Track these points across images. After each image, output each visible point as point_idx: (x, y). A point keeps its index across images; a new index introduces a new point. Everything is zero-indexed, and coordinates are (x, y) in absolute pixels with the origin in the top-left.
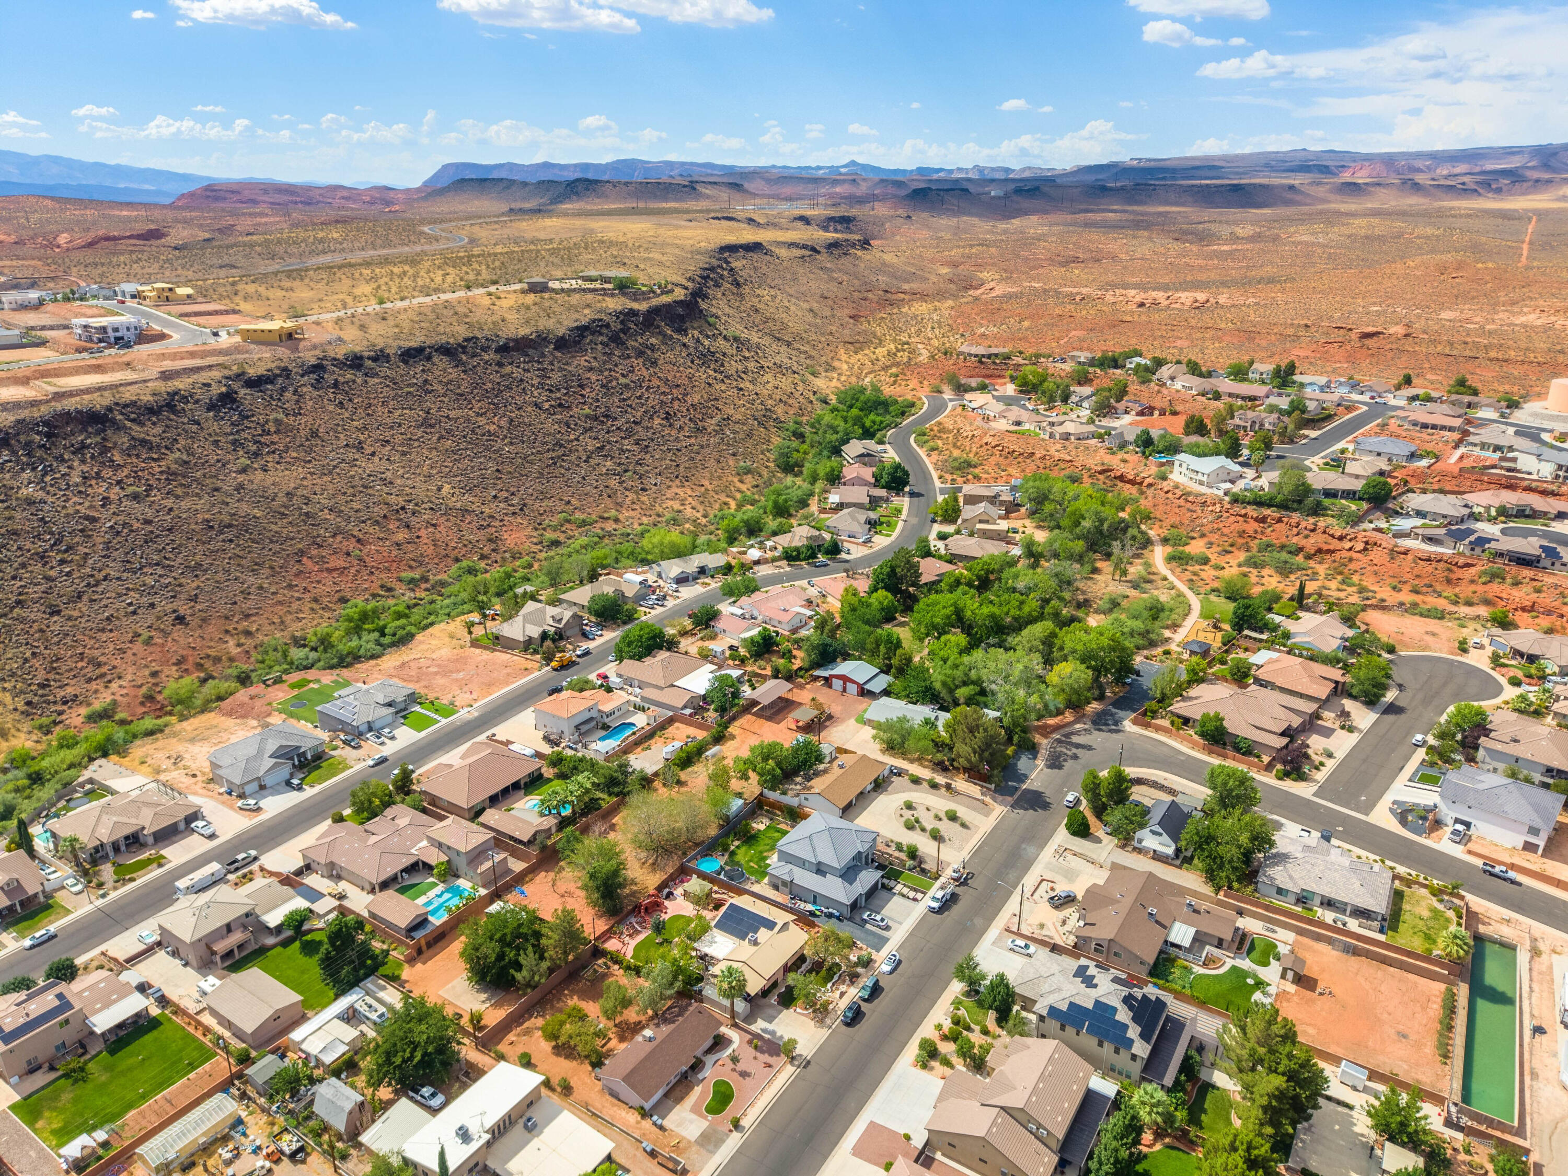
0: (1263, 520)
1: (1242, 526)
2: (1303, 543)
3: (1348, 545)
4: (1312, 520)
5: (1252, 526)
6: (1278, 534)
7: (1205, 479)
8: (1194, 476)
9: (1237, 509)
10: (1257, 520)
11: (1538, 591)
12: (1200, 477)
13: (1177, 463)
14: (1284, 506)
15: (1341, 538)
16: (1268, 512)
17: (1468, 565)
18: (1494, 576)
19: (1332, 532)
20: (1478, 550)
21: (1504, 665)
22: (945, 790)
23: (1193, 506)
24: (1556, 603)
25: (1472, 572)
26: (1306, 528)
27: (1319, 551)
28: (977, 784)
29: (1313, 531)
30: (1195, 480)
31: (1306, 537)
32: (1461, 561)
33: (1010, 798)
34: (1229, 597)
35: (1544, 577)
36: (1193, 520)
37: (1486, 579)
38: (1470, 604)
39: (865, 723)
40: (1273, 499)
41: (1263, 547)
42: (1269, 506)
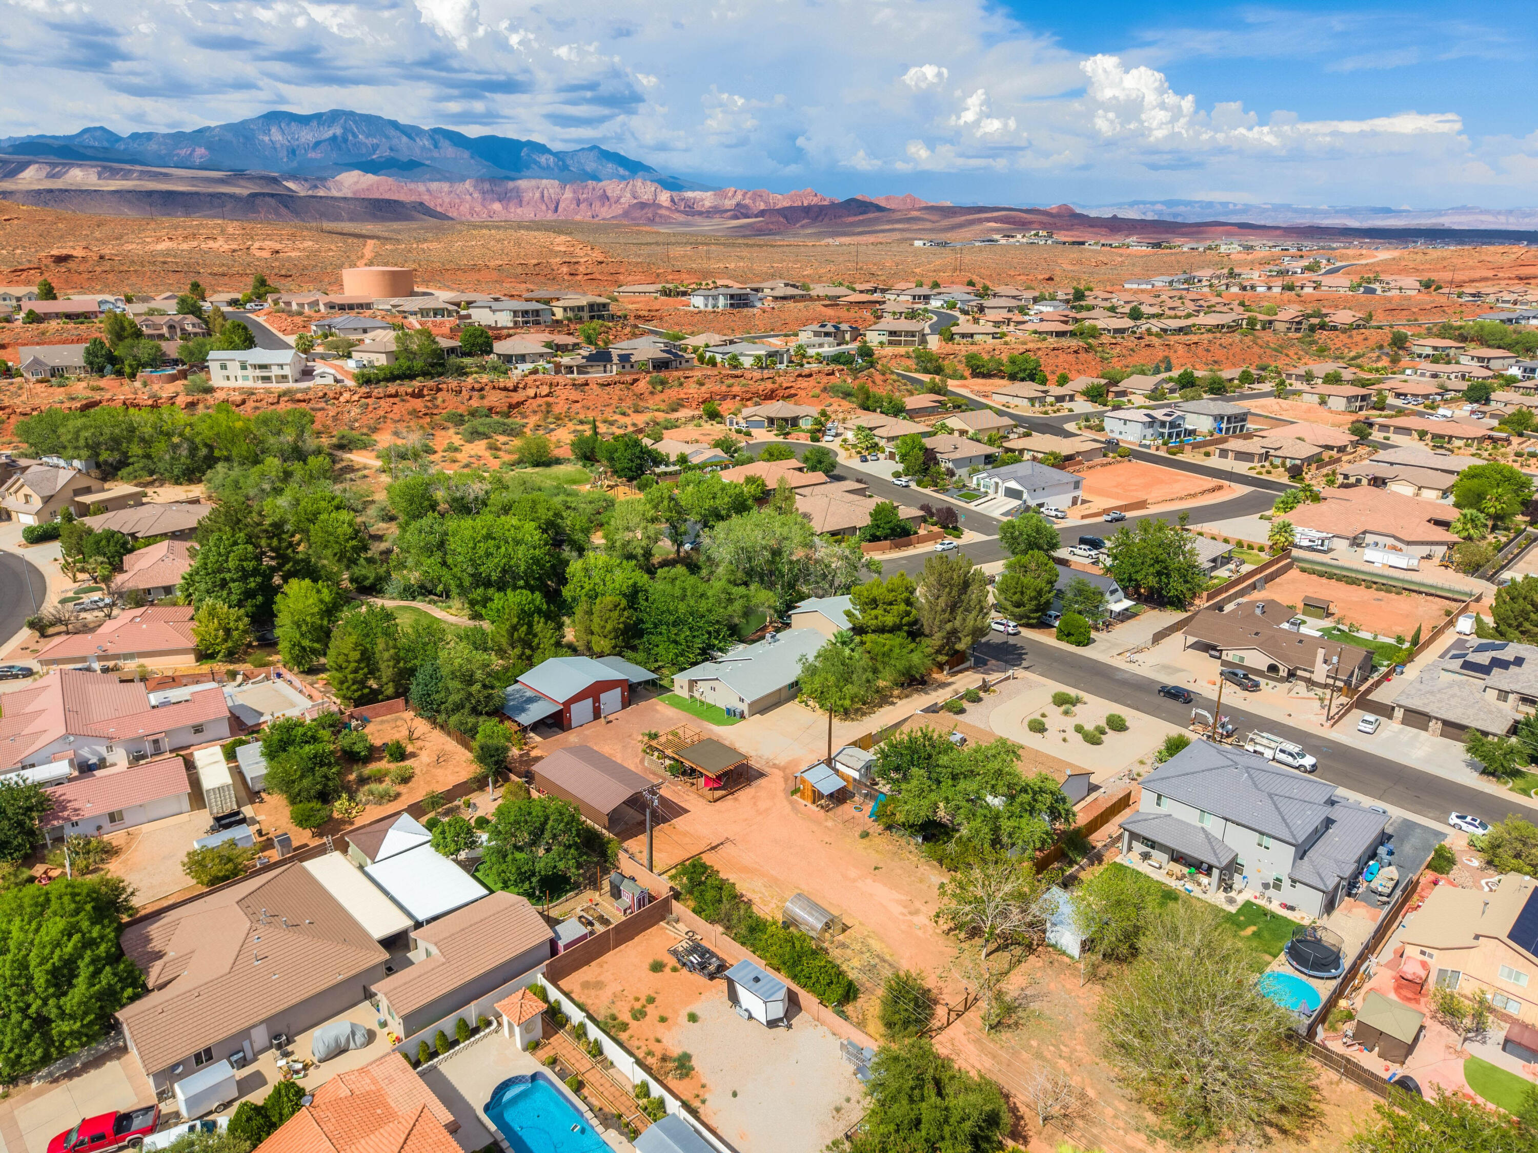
0: (418, 395)
1: (400, 409)
2: (486, 403)
3: (531, 392)
4: (470, 380)
5: (418, 404)
6: (448, 402)
7: (287, 371)
8: (258, 373)
9: (378, 391)
10: (413, 395)
11: (701, 384)
12: (275, 371)
13: (214, 367)
14: (425, 374)
15: (515, 389)
16: (417, 383)
17: (635, 381)
18: (663, 383)
19: (502, 385)
20: (628, 366)
21: (788, 433)
22: (982, 694)
23: (313, 404)
24: (724, 388)
25: (643, 385)
26: (473, 389)
27: (511, 407)
28: (960, 672)
29: (482, 389)
30: (267, 379)
31: (482, 397)
32: (629, 378)
33: (993, 662)
34: (537, 464)
35: (690, 373)
36: (335, 418)
37: (659, 388)
38: (675, 410)
39: (742, 716)
40: (409, 368)
41: (459, 420)
42: (412, 377)
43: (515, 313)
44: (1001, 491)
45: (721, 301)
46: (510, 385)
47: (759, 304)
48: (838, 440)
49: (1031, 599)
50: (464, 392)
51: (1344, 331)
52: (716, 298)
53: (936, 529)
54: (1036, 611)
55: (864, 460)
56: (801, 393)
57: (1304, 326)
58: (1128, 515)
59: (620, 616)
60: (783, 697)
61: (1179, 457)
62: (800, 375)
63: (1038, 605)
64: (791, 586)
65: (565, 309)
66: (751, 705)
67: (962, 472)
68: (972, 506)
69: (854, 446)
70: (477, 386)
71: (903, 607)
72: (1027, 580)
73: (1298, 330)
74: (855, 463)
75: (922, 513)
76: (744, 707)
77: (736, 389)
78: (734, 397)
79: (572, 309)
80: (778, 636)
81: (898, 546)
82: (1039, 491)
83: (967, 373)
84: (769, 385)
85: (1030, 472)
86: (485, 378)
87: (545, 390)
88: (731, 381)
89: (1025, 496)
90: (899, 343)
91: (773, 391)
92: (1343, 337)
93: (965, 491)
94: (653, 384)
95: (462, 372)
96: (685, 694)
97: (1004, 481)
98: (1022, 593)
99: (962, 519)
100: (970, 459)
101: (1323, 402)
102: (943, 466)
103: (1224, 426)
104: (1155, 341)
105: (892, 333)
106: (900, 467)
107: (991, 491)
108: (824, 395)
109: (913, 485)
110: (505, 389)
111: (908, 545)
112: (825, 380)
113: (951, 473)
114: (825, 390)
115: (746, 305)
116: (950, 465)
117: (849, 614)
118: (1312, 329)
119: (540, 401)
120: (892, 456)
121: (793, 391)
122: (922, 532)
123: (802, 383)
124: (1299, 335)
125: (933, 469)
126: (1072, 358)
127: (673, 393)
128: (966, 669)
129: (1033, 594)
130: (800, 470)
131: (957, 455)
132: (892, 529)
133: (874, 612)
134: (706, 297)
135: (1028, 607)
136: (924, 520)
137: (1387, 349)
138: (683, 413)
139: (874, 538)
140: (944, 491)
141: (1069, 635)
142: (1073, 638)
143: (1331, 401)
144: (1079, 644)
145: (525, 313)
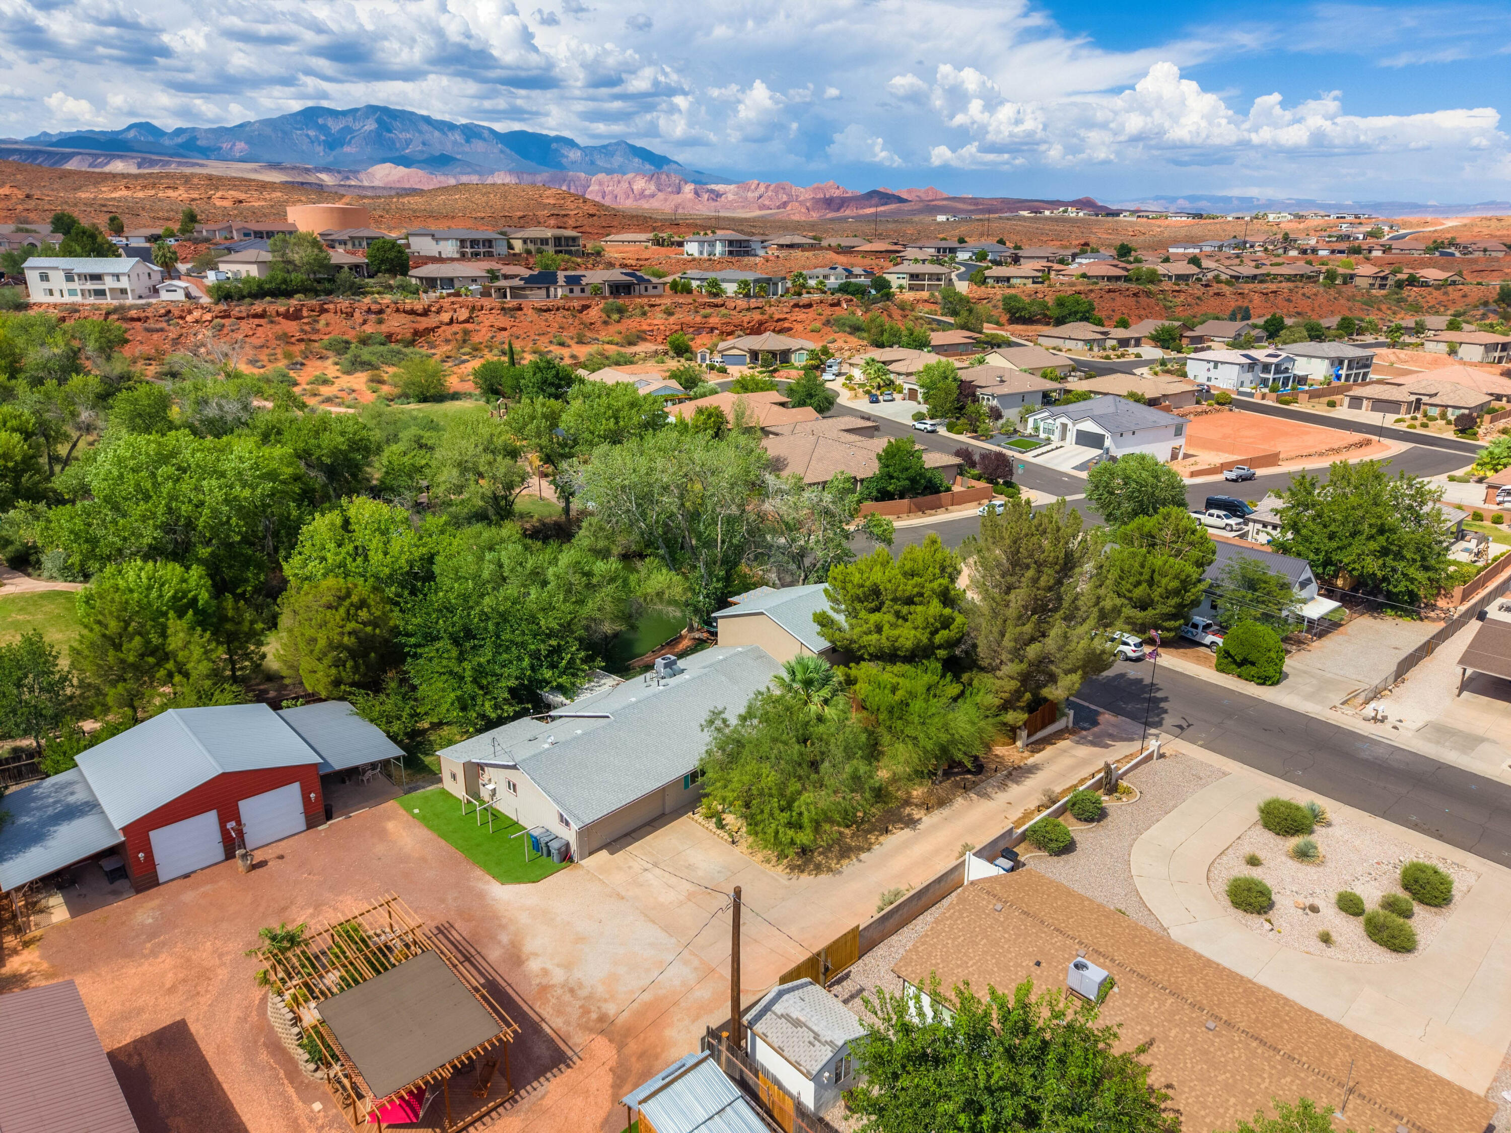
0: (295, 316)
1: (267, 331)
2: (384, 328)
3: (445, 317)
4: (367, 300)
5: (292, 327)
7: (124, 283)
9: (239, 309)
10: (287, 316)
11: (670, 313)
12: (110, 283)
14: (306, 290)
15: (426, 313)
16: (293, 302)
17: (586, 307)
18: (621, 311)
19: (408, 307)
20: (577, 289)
21: (775, 371)
22: (1106, 800)
23: (151, 324)
24: (698, 319)
25: (594, 313)
26: (369, 311)
27: (416, 333)
28: (1048, 741)
29: (381, 312)
30: (100, 293)
31: (380, 322)
32: (576, 304)
33: (1106, 718)
34: (424, 399)
35: (658, 301)
36: (176, 342)
37: (616, 316)
38: (631, 343)
39: (566, 857)
40: (285, 281)
41: (341, 348)
42: (289, 294)
43: (462, 242)
44: (1071, 436)
45: (719, 248)
46: (419, 307)
47: (761, 253)
48: (841, 380)
49: (1169, 594)
50: (357, 314)
51: (1438, 288)
52: (712, 244)
53: (982, 484)
54: (1174, 617)
55: (874, 400)
56: (799, 327)
57: (1390, 282)
58: (1260, 472)
59: (348, 617)
60: (670, 804)
61: (1293, 407)
62: (796, 305)
63: (1181, 606)
64: (730, 563)
65: (525, 241)
66: (585, 832)
67: (1011, 414)
68: (1029, 457)
69: (862, 385)
70: (374, 307)
71: (935, 608)
72: (1158, 559)
73: (1382, 286)
74: (863, 405)
75: (957, 461)
76: (570, 835)
77: (714, 321)
78: (712, 330)
79: (533, 241)
80: (681, 663)
81: (922, 509)
82: (1128, 436)
83: (1004, 318)
84: (757, 316)
85: (1112, 410)
86: (387, 299)
87: (463, 314)
88: (708, 311)
89: (1108, 443)
90: (921, 288)
91: (761, 323)
92: (1436, 293)
93: (1016, 438)
94: (608, 312)
95: (358, 291)
96: (457, 789)
97: (1075, 421)
98: (1151, 582)
99: (1019, 471)
100: (1023, 396)
101: (1453, 352)
102: (986, 404)
103: (1343, 372)
104: (1226, 289)
105: (914, 276)
106: (924, 408)
107: (1055, 437)
108: (827, 329)
109: (942, 431)
110: (412, 312)
111: (937, 506)
112: (828, 311)
113: (996, 414)
114: (827, 323)
115: (747, 253)
116: (995, 403)
117: (823, 621)
118: (1400, 285)
119: (456, 328)
120: (912, 395)
121: (786, 325)
122: (956, 488)
123: (800, 315)
124: (1383, 292)
125: (970, 408)
126: (1131, 301)
127: (632, 324)
128: (1059, 735)
129: (1175, 584)
130: (783, 404)
131: (1005, 390)
132: (913, 480)
133: (875, 617)
134: (701, 243)
135: (1162, 609)
136: (960, 470)
137: (1493, 306)
138: (642, 348)
139: (884, 496)
140: (987, 437)
141: (1244, 662)
142: (1253, 670)
143: (1463, 351)
144: (1264, 680)
145: (474, 243)
